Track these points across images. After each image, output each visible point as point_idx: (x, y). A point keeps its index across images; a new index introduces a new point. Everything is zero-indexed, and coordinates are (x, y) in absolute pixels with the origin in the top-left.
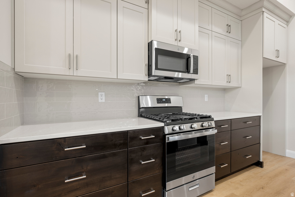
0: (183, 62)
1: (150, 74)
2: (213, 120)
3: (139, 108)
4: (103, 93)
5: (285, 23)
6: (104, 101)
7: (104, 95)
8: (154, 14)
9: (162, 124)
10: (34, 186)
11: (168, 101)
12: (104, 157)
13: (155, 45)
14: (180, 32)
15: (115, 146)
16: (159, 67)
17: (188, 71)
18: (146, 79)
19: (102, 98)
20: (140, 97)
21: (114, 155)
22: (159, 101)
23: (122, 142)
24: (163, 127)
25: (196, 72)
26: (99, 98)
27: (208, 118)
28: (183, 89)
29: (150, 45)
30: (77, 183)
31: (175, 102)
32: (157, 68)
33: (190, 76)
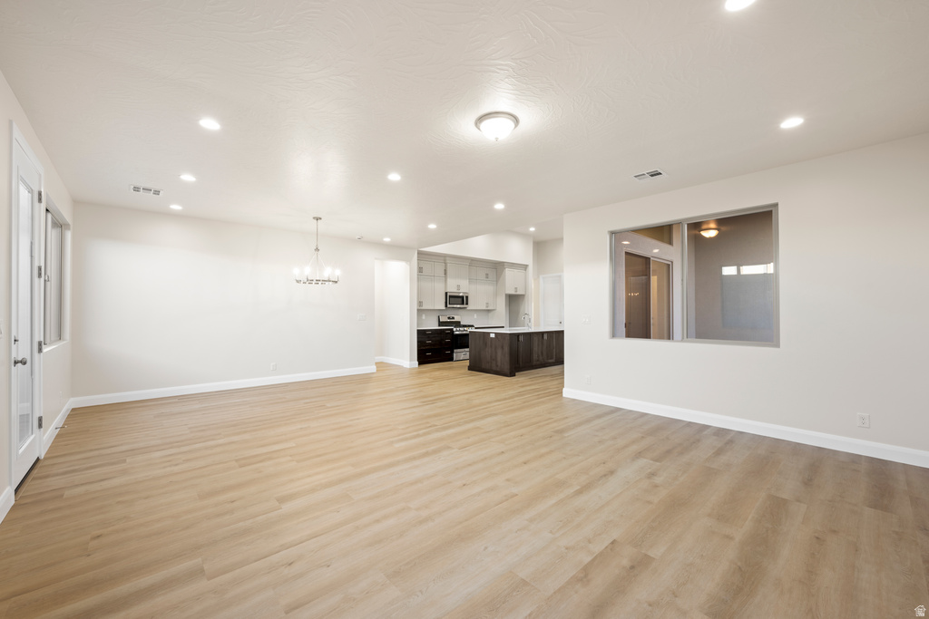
0: (460, 300)
1: (446, 306)
3: (439, 322)
5: (524, 270)
6: (424, 318)
7: (424, 316)
8: (449, 280)
11: (453, 318)
13: (448, 294)
14: (460, 286)
16: (450, 303)
17: (463, 304)
18: (445, 308)
20: (441, 316)
22: (449, 318)
25: (467, 304)
28: (461, 312)
29: (446, 293)
31: (457, 319)
33: (465, 306)
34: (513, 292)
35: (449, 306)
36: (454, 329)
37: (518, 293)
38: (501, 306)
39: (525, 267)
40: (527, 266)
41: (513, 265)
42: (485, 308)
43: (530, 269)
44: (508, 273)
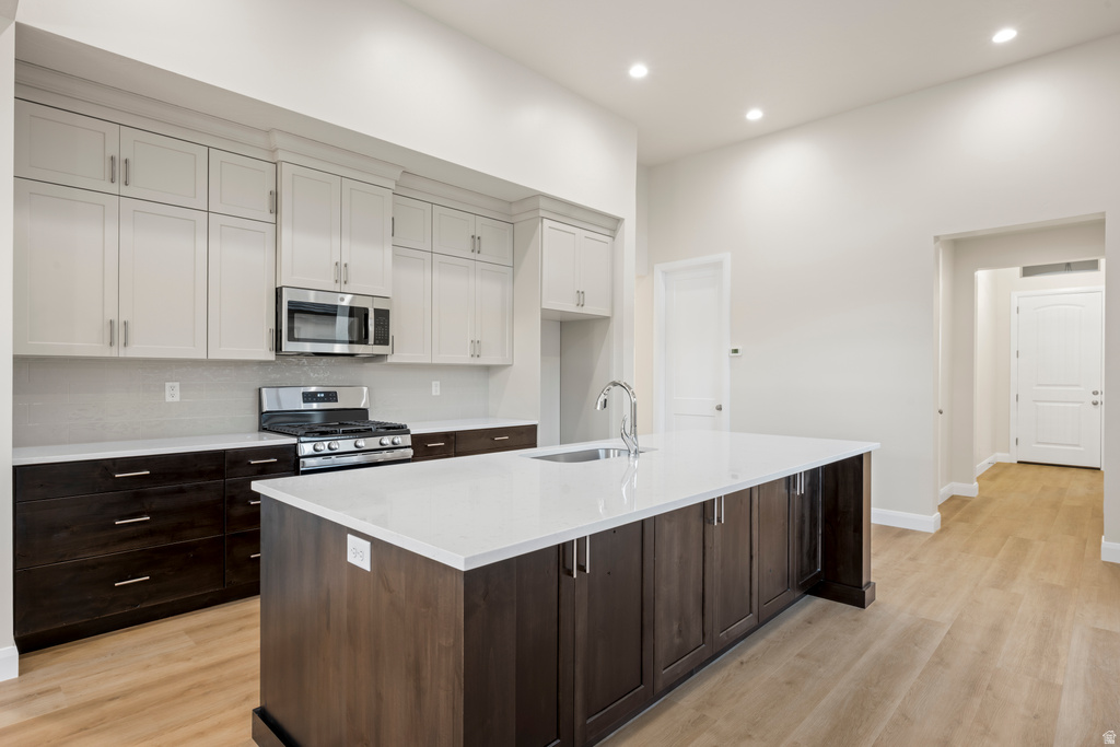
0: (349, 321)
1: (278, 348)
2: (408, 432)
3: (261, 413)
4: (177, 384)
5: (607, 233)
6: (177, 398)
7: (178, 388)
9: (293, 440)
10: (67, 528)
12: (181, 491)
13: (287, 297)
14: (346, 265)
15: (201, 474)
16: (296, 336)
17: (363, 340)
18: (271, 356)
19: (173, 393)
20: (264, 390)
21: (199, 488)
22: (309, 397)
23: (213, 468)
24: (296, 445)
25: (383, 339)
26: (167, 393)
27: (400, 429)
28: (370, 372)
29: (278, 293)
30: (134, 528)
32: (291, 338)
33: (370, 349)
34: (569, 306)
35: (287, 346)
36: (306, 448)
37: (591, 309)
38: (528, 353)
39: (613, 224)
40: (618, 221)
41: (570, 212)
42: (466, 359)
43: (629, 229)
44: (553, 237)
